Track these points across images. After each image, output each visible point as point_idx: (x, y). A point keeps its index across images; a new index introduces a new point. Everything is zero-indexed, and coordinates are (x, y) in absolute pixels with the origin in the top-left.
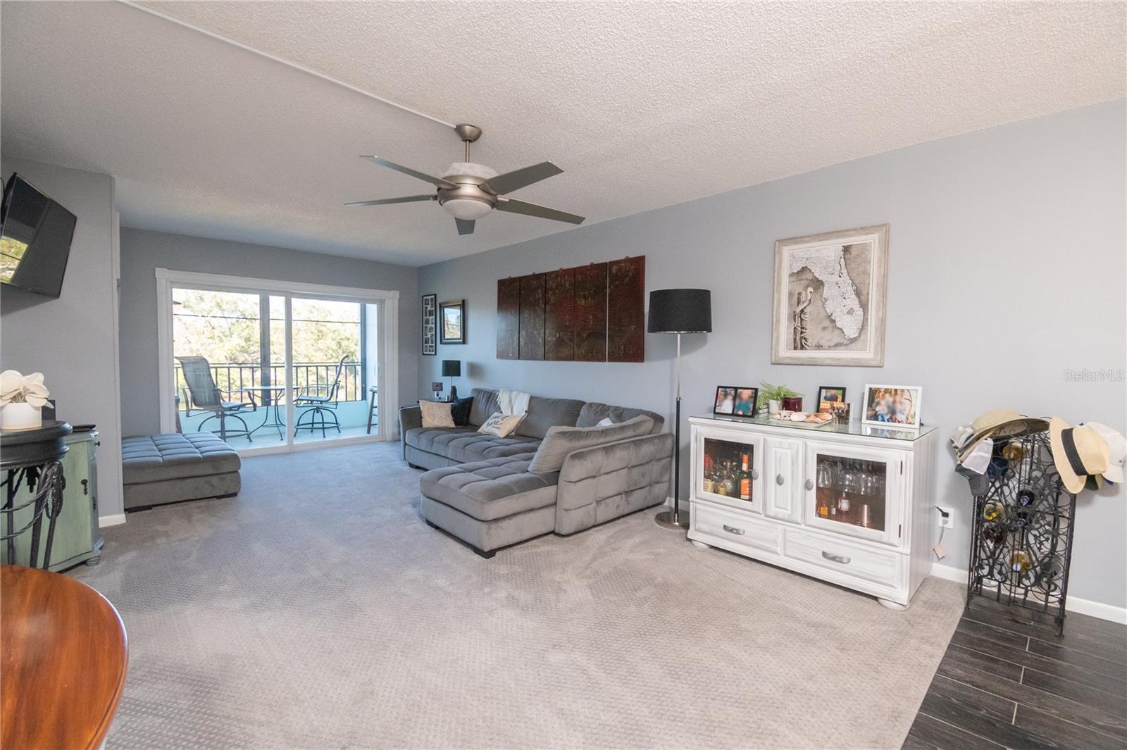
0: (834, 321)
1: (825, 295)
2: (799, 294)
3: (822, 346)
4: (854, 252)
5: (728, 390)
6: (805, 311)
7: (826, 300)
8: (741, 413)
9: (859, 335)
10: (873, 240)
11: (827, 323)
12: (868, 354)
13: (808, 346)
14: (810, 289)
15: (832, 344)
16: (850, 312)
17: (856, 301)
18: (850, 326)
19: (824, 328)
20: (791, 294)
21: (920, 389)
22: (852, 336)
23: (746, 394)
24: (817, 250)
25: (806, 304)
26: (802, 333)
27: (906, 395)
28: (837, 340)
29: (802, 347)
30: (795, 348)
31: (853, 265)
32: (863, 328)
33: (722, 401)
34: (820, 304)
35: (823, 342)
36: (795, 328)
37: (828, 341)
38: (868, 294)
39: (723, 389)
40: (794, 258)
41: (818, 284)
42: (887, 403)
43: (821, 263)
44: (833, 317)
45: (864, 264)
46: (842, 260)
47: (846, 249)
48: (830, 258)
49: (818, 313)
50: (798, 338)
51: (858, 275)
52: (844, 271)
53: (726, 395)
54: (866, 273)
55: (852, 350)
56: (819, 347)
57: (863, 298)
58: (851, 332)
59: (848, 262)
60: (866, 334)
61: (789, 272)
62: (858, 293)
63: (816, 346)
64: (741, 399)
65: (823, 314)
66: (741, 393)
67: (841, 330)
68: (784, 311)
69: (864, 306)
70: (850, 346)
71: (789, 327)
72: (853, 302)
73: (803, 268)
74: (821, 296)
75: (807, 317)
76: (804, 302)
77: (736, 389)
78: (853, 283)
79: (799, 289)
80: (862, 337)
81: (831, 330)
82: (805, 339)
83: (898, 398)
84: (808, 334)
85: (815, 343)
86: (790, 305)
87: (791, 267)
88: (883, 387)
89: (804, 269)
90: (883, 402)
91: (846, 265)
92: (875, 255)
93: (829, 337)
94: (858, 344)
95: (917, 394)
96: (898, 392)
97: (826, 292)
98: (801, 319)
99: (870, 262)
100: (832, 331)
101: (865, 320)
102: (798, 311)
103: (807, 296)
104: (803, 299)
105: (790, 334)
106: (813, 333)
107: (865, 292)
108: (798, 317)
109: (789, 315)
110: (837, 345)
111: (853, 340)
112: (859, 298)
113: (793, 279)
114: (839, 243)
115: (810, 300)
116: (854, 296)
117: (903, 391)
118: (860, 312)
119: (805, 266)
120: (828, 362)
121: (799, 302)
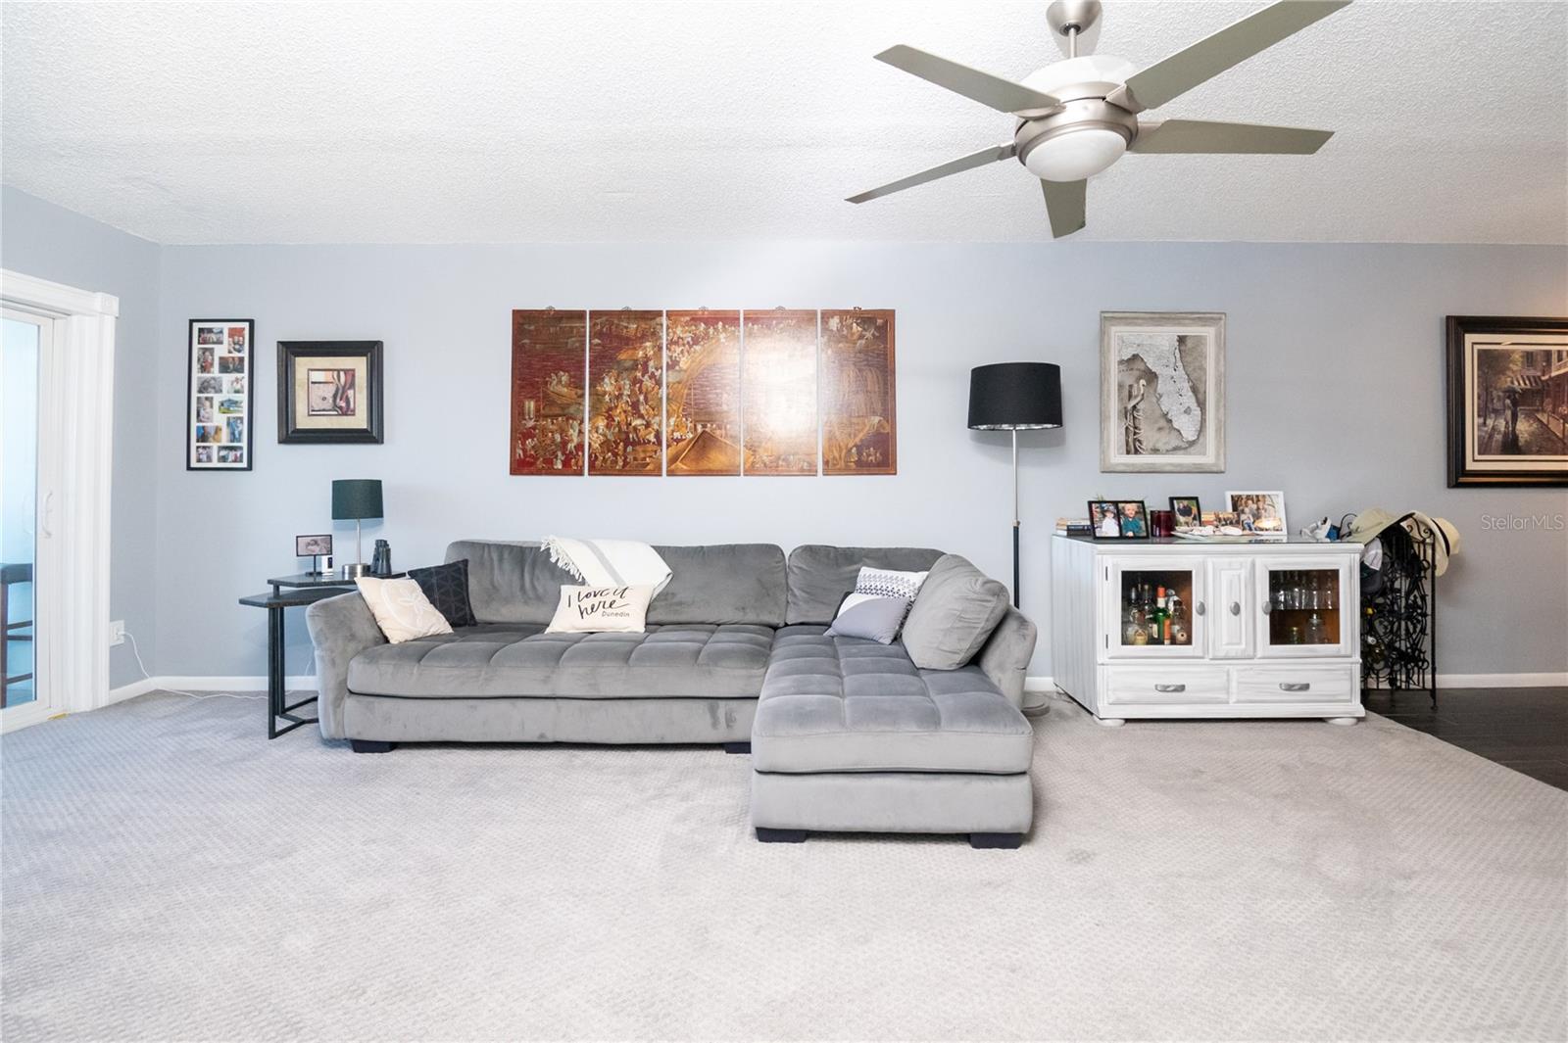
0: (1171, 421)
1: (1159, 390)
2: (1131, 386)
3: (1158, 450)
4: (1189, 343)
5: (1104, 505)
6: (1138, 407)
7: (1161, 396)
8: (1130, 534)
9: (1198, 438)
10: (1209, 332)
11: (1163, 423)
12: (1208, 458)
13: (1143, 450)
14: (1143, 382)
15: (1170, 447)
16: (1188, 411)
17: (1193, 400)
18: (1187, 427)
19: (1160, 429)
20: (1121, 386)
21: (1281, 493)
22: (1191, 439)
23: (1130, 510)
24: (1150, 337)
25: (1139, 399)
26: (1135, 434)
27: (1268, 501)
28: (1175, 443)
29: (1136, 452)
30: (1128, 452)
31: (1189, 359)
32: (1201, 430)
33: (1101, 521)
34: (1154, 400)
35: (1159, 446)
36: (1127, 428)
37: (1165, 443)
38: (1205, 392)
39: (1097, 505)
40: (1123, 342)
41: (1151, 377)
42: (1251, 510)
43: (1154, 352)
44: (1169, 416)
45: (1199, 358)
46: (1177, 351)
47: (1182, 340)
48: (1165, 348)
49: (1153, 411)
50: (1130, 440)
51: (1194, 369)
52: (1179, 364)
53: (1104, 513)
54: (1203, 369)
55: (1190, 454)
56: (1155, 451)
57: (1200, 396)
58: (1189, 434)
59: (1183, 354)
60: (1205, 436)
61: (1118, 359)
62: (1195, 390)
63: (1152, 450)
64: (1126, 516)
65: (1158, 413)
66: (1123, 508)
67: (1179, 431)
68: (1114, 406)
69: (1202, 404)
70: (1189, 450)
71: (1119, 426)
72: (1190, 400)
73: (1134, 355)
74: (1155, 391)
75: (1140, 415)
76: (1136, 397)
77: (1115, 503)
78: (1189, 380)
79: (1129, 381)
80: (1201, 439)
81: (1167, 431)
82: (1139, 441)
83: (1261, 504)
84: (1143, 434)
85: (1150, 446)
86: (1121, 399)
87: (1119, 352)
88: (1244, 493)
89: (1135, 357)
90: (1247, 510)
91: (1181, 357)
92: (1211, 350)
93: (1165, 440)
94: (1197, 447)
95: (1279, 498)
96: (1260, 498)
97: (1161, 387)
98: (1134, 417)
99: (1206, 357)
100: (1169, 433)
101: (1203, 421)
102: (1130, 406)
103: (1139, 390)
104: (1134, 393)
105: (1121, 434)
106: (1148, 435)
107: (1202, 390)
108: (1130, 414)
109: (1120, 412)
110: (1176, 449)
111: (1192, 443)
112: (1196, 396)
113: (1123, 367)
114: (1172, 332)
115: (1143, 395)
116: (1191, 394)
117: (1264, 496)
118: (1198, 412)
119: (1136, 353)
120: (1168, 468)
121: (1130, 396)
